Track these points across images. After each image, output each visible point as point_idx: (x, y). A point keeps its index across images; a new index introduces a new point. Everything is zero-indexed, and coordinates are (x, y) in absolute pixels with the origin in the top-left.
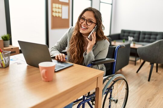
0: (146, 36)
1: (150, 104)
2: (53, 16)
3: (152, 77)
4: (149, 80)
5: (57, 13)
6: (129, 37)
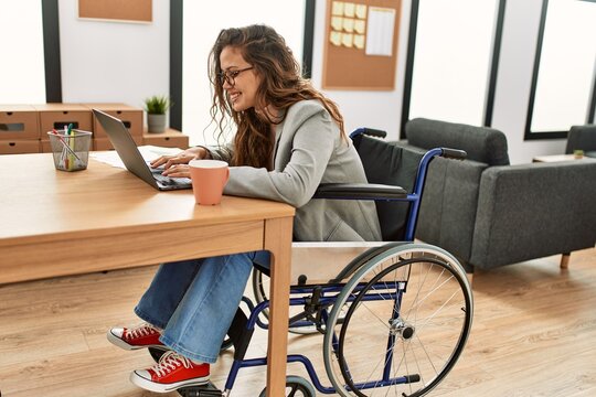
2: (330, 45)
5: (348, 33)
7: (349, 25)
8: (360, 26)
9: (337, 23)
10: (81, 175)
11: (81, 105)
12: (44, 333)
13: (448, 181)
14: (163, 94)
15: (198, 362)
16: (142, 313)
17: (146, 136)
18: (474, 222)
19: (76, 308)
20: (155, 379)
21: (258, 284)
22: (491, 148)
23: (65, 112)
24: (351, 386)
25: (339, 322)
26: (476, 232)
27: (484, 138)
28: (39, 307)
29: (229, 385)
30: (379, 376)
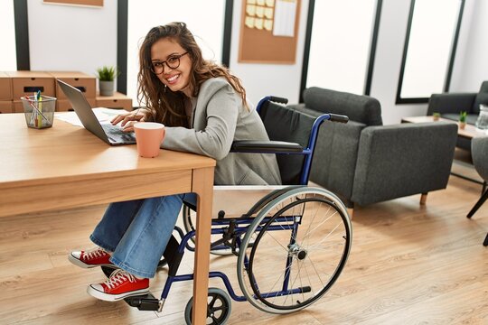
2: (245, 27)
5: (259, 18)
6: (482, 107)
7: (260, 12)
8: (269, 13)
9: (251, 10)
10: (48, 132)
11: (46, 72)
12: (16, 254)
13: (335, 138)
14: (112, 65)
15: (140, 278)
16: (96, 239)
17: (98, 98)
18: (355, 168)
19: (42, 235)
20: (107, 291)
21: (187, 216)
22: (369, 112)
23: (33, 79)
24: (258, 296)
25: (249, 246)
26: (356, 176)
27: (363, 104)
28: (13, 233)
29: (165, 295)
30: (279, 288)
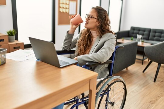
0: (157, 34)
1: (152, 106)
2: (60, 12)
3: (159, 78)
4: (155, 81)
5: (64, 8)
6: (138, 35)
9: (61, 5)
